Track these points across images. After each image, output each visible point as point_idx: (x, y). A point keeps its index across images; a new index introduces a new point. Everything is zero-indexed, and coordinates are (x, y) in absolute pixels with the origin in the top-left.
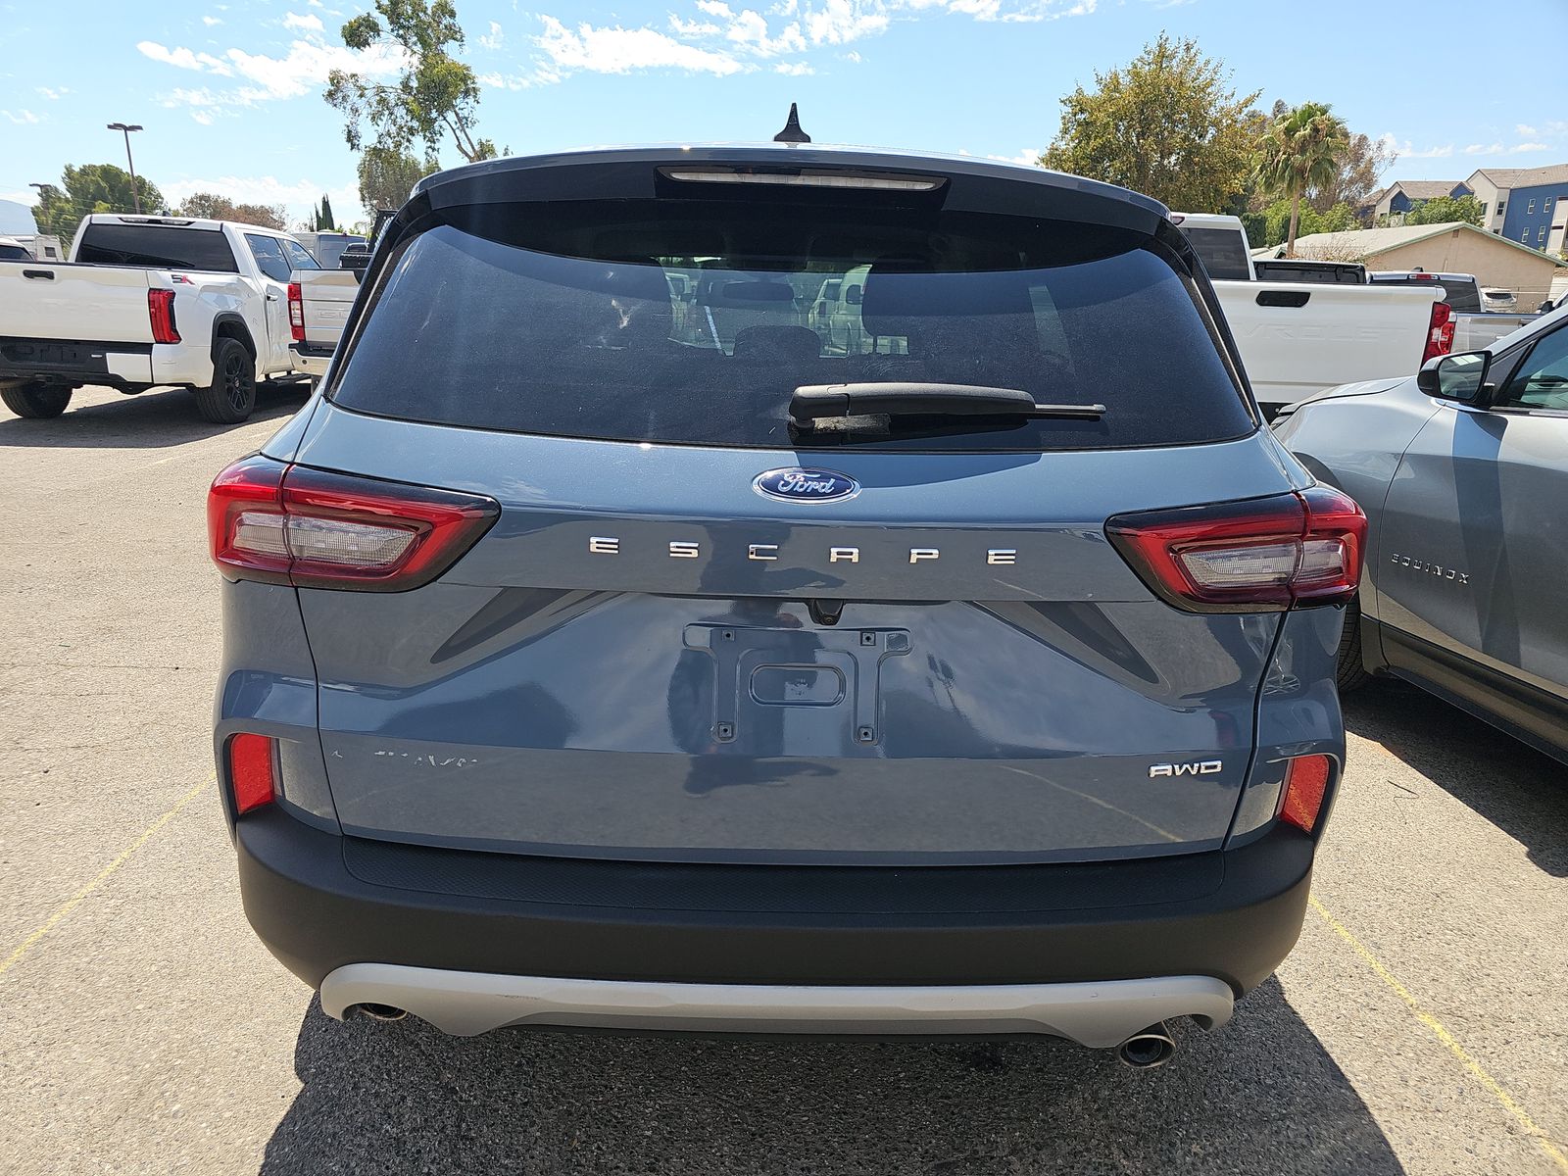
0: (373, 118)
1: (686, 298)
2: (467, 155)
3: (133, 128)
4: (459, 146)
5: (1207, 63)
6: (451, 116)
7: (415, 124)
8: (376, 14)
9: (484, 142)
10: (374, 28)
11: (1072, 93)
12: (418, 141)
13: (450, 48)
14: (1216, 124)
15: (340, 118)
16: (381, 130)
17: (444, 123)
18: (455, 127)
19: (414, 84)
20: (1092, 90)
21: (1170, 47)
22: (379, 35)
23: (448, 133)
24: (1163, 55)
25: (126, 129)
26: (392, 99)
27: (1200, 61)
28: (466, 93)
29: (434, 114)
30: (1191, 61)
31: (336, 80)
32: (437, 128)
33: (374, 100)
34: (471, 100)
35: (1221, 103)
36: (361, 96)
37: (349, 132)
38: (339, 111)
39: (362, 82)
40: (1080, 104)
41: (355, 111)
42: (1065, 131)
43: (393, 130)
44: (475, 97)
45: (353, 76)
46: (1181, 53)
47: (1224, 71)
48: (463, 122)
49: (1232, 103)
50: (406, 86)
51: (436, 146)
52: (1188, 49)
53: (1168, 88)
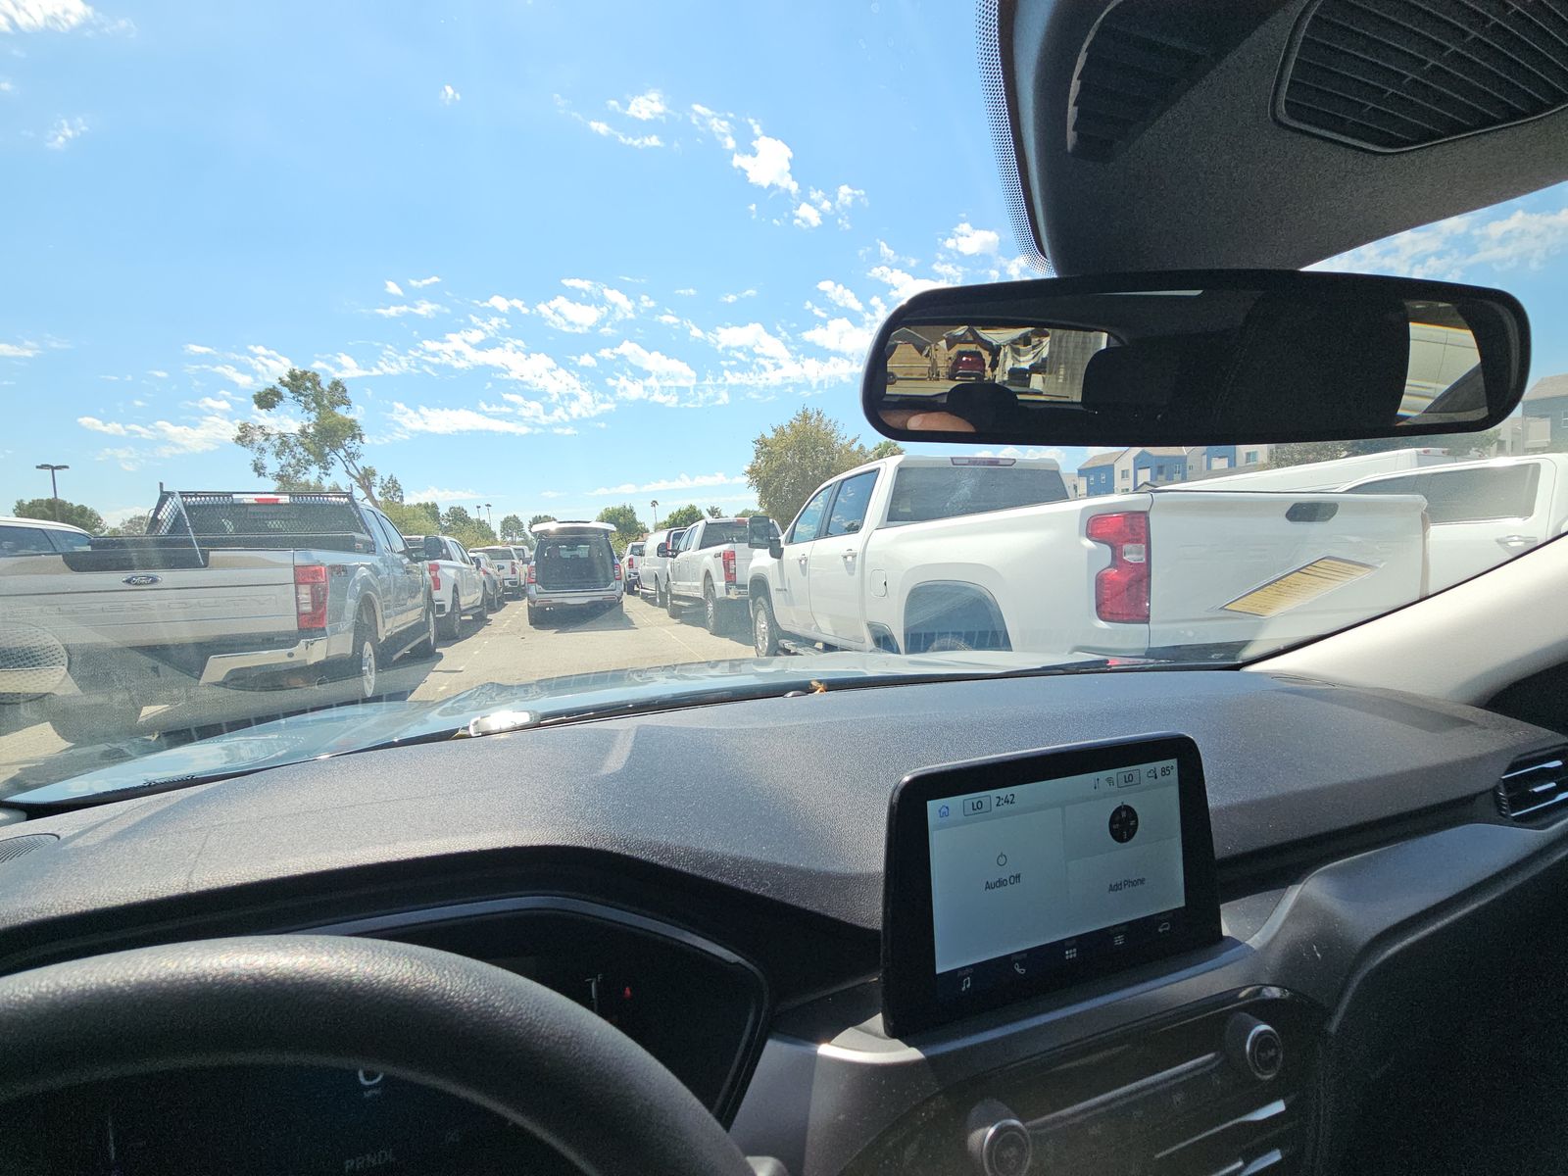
0: (277, 454)
1: (526, 562)
2: (354, 477)
3: (58, 468)
4: (348, 472)
5: (830, 421)
6: (342, 453)
7: (311, 457)
8: (279, 387)
9: (367, 467)
10: (280, 396)
11: (758, 437)
12: (315, 470)
13: (341, 411)
14: (839, 452)
15: (249, 455)
16: (283, 462)
17: (335, 457)
18: (344, 459)
19: (311, 430)
20: (770, 435)
21: (810, 412)
22: (282, 400)
23: (339, 464)
24: (806, 418)
25: (53, 468)
26: (292, 441)
27: (826, 420)
28: (354, 437)
29: (327, 450)
30: (821, 420)
31: (244, 428)
32: (329, 461)
33: (277, 443)
34: (357, 441)
35: (840, 441)
36: (266, 440)
37: (256, 465)
38: (247, 450)
39: (268, 431)
40: (763, 443)
41: (262, 450)
42: (758, 458)
43: (293, 462)
44: (361, 439)
45: (260, 427)
46: (815, 416)
47: (839, 425)
48: (352, 456)
49: (846, 442)
50: (303, 432)
51: (329, 472)
52: (818, 414)
53: (811, 433)
